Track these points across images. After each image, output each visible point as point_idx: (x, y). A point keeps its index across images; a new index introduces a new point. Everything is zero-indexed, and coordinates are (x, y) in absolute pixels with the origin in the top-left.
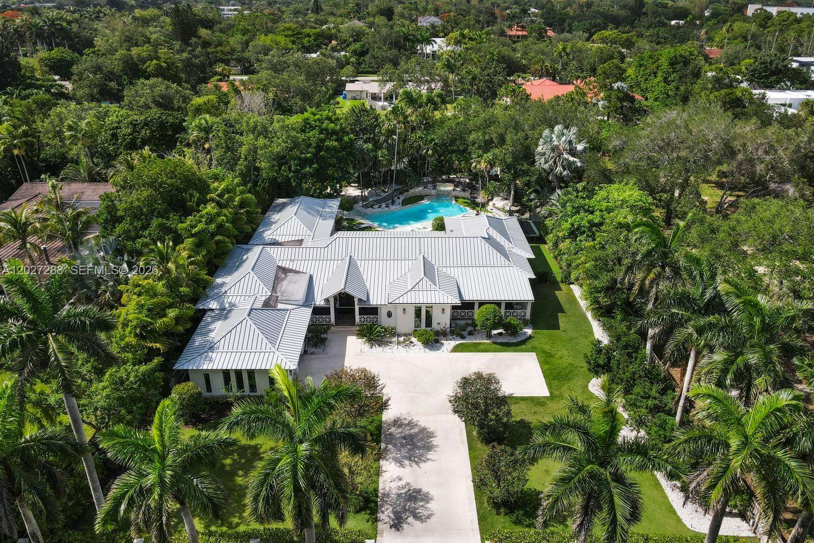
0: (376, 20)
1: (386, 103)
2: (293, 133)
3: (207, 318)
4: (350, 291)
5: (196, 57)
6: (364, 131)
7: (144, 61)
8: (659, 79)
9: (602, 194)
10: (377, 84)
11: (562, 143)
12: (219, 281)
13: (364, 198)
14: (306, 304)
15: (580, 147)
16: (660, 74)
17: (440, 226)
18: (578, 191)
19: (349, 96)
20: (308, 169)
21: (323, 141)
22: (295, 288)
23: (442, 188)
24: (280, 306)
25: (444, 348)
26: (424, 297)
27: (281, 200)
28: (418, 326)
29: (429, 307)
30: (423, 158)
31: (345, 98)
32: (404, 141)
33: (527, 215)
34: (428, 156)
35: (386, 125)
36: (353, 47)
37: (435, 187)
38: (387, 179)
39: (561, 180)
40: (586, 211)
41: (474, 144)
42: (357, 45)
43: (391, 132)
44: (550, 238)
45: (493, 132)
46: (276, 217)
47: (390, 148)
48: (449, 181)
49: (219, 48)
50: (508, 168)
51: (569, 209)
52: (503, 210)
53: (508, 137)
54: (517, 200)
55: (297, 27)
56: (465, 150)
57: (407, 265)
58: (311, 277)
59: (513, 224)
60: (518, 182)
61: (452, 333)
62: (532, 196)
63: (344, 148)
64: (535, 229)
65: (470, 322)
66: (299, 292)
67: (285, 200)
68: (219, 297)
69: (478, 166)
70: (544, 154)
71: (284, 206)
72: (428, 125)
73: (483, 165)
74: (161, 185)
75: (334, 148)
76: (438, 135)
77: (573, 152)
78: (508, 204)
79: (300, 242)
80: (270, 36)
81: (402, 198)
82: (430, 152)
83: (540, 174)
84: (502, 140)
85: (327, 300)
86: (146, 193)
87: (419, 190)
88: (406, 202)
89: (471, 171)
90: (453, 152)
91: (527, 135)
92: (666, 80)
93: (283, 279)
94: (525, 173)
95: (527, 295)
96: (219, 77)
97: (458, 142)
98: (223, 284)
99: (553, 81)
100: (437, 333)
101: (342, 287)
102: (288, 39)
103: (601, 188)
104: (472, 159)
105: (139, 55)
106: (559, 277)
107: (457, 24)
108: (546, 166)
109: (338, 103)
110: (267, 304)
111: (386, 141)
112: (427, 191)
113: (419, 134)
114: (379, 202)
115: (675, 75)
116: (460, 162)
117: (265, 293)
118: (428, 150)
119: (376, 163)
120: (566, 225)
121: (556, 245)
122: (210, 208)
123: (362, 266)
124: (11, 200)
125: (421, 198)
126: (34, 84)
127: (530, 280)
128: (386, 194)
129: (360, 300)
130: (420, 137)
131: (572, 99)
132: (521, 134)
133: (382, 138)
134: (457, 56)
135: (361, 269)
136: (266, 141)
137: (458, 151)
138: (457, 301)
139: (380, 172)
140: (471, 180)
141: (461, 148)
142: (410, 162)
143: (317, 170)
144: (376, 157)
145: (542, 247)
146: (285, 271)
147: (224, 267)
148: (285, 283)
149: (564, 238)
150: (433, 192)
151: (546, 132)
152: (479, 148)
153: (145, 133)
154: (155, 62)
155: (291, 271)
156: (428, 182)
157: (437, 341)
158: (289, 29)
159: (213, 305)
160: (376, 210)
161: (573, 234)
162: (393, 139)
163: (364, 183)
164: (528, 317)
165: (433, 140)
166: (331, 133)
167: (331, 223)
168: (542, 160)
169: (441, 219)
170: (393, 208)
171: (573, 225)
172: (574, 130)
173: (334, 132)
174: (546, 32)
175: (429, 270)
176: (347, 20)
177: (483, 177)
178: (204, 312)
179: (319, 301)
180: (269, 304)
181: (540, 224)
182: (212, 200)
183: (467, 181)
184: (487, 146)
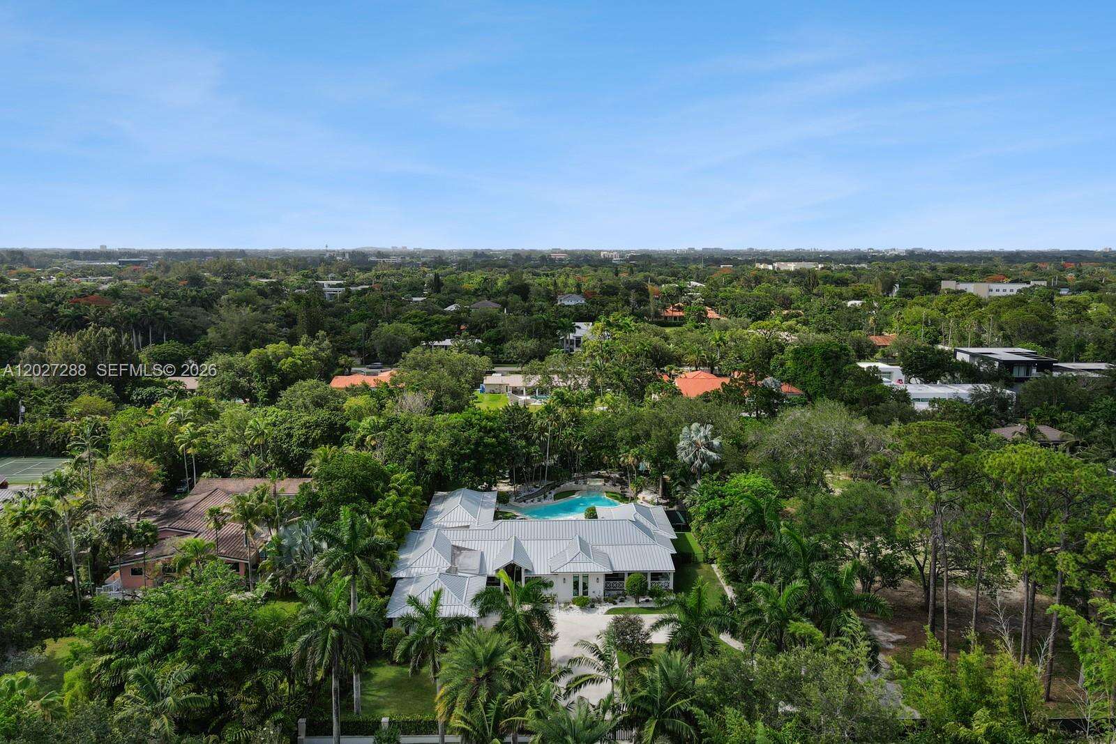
0: (509, 299)
1: (528, 398)
2: (456, 431)
3: (399, 584)
4: (519, 563)
5: (323, 350)
6: (517, 428)
7: (278, 359)
8: (815, 373)
9: (734, 481)
10: (520, 376)
11: (699, 438)
12: (402, 557)
13: (516, 493)
14: (481, 573)
15: (716, 442)
16: (815, 368)
17: (592, 515)
18: (712, 480)
19: (487, 390)
20: (466, 464)
21: (481, 438)
22: (471, 562)
23: (592, 484)
24: (459, 574)
25: (600, 611)
26: (581, 568)
27: (440, 493)
28: (576, 594)
29: (586, 576)
30: (573, 455)
31: (482, 391)
32: (554, 438)
33: (675, 508)
34: (579, 452)
35: (539, 423)
36: (486, 334)
37: (585, 483)
38: (540, 473)
39: (701, 472)
40: (720, 496)
41: (622, 440)
42: (492, 332)
43: (543, 430)
44: (693, 524)
45: (640, 428)
46: (439, 508)
47: (543, 445)
48: (599, 476)
49: (338, 337)
50: (655, 462)
51: (705, 495)
52: (652, 502)
53: (653, 433)
54: (666, 493)
55: (424, 314)
56: (614, 447)
57: (565, 544)
58: (482, 554)
59: (660, 513)
60: (666, 477)
61: (606, 600)
62: (678, 489)
63: (500, 444)
64: (682, 519)
65: (621, 592)
66: (474, 563)
67: (445, 493)
68: (406, 568)
69: (626, 461)
70: (685, 449)
71: (444, 498)
72: (578, 422)
73: (630, 460)
74: (355, 477)
75: (491, 445)
76: (588, 432)
77: (710, 447)
78: (656, 498)
79: (468, 527)
80: (396, 324)
81: (553, 493)
82: (580, 448)
83: (684, 467)
84: (648, 435)
85: (497, 571)
86: (344, 482)
87: (570, 485)
88: (557, 497)
89: (620, 465)
90: (602, 448)
91: (670, 431)
92: (822, 374)
93: (459, 555)
94: (670, 466)
95: (669, 566)
96: (340, 369)
97: (607, 439)
98: (407, 560)
99: (712, 373)
100: (593, 601)
101: (512, 558)
102: (414, 326)
103: (733, 477)
104: (620, 453)
105: (274, 353)
106: (701, 558)
107: (603, 306)
108: (686, 460)
109: (477, 397)
110: (449, 571)
111: (538, 438)
112: (578, 487)
113: (569, 430)
114: (531, 497)
115: (829, 369)
116: (609, 457)
117: (445, 565)
118: (578, 446)
119: (529, 459)
120: (703, 509)
121: (699, 529)
122: (393, 496)
123: (527, 545)
124: (192, 495)
125: (573, 492)
126: (152, 381)
127: (672, 555)
128: (538, 490)
129: (526, 570)
130: (570, 434)
131: (720, 396)
132: (664, 431)
133: (535, 435)
134: (604, 346)
135: (525, 547)
136: (434, 437)
137: (607, 447)
138: (608, 571)
139: (532, 467)
140: (621, 475)
141: (610, 444)
142: (561, 459)
143: (475, 465)
144: (529, 453)
145: (687, 534)
146: (459, 548)
147: (405, 546)
148: (461, 558)
149: (703, 524)
150: (584, 487)
151: (685, 429)
152: (627, 443)
153: (317, 433)
154: (290, 359)
155: (465, 549)
156: (579, 478)
157: (593, 606)
158: (415, 316)
159: (402, 574)
160: (529, 503)
161: (710, 517)
162: (546, 437)
163: (517, 478)
164: (671, 587)
165: (583, 437)
166: (488, 431)
167: (491, 512)
168: (683, 454)
169: (594, 509)
170: (545, 502)
171: (709, 509)
172: (710, 427)
173: (492, 430)
174: (706, 314)
175: (584, 546)
176: (474, 300)
177: (632, 472)
178: (395, 580)
179: (491, 572)
180: (452, 571)
181: (684, 512)
182: (395, 488)
183: (617, 476)
184: (635, 441)
